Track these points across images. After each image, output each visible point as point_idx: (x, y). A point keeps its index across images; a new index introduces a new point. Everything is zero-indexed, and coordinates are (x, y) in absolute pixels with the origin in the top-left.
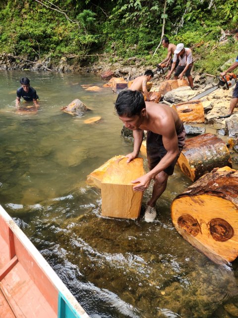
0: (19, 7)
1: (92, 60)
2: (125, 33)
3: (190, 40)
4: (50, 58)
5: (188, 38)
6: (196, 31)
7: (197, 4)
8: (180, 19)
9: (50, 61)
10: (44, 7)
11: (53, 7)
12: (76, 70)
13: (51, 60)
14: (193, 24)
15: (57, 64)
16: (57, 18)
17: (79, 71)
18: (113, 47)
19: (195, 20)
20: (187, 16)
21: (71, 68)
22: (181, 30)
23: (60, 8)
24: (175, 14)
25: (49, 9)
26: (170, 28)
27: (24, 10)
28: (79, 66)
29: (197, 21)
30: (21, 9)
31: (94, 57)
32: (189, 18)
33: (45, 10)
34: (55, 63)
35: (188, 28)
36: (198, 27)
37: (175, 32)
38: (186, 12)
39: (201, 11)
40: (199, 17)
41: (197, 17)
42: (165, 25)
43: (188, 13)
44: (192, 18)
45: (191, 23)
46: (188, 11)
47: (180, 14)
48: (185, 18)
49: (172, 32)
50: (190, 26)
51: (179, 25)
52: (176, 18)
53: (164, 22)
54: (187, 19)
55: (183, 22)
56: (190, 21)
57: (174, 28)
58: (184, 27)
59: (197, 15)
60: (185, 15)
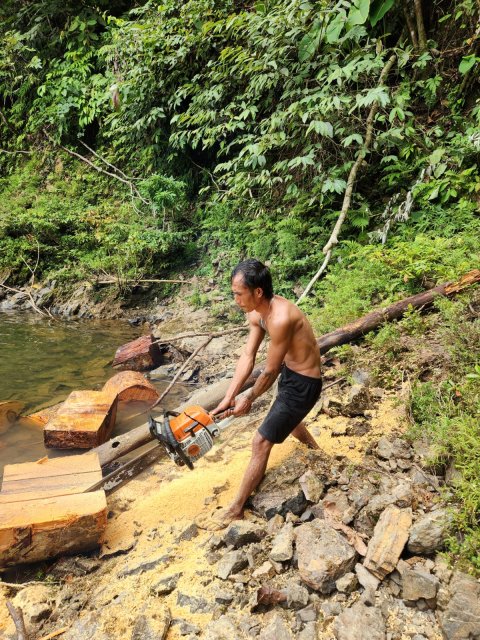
0: (46, 169)
1: (165, 292)
3: (421, 266)
4: (54, 282)
5: (415, 257)
6: (456, 232)
7: (462, 150)
8: (404, 198)
9: (52, 287)
10: (93, 169)
11: (111, 170)
12: (110, 316)
13: (56, 286)
14: (450, 211)
15: (66, 296)
16: (116, 193)
17: (114, 318)
18: (216, 265)
19: (454, 200)
20: (427, 190)
21: (96, 310)
22: (403, 228)
23: (125, 173)
25: (101, 173)
26: (364, 223)
27: (50, 177)
28: (118, 305)
29: (463, 204)
30: (47, 174)
31: (171, 284)
32: (434, 194)
33: (91, 177)
34: (64, 294)
35: (427, 223)
36: (466, 221)
37: (381, 234)
38: (426, 176)
39: (477, 172)
40: (471, 190)
41: (463, 192)
42: (348, 214)
43: (431, 181)
44: (443, 194)
45: (439, 207)
46: (433, 174)
47: (405, 183)
48: (420, 195)
49: (370, 235)
50: (435, 216)
51: (397, 213)
52: (390, 194)
53: (346, 204)
54: (425, 198)
55: (409, 205)
56: (435, 201)
57: (383, 222)
58: (413, 220)
59: (462, 184)
60: (419, 185)
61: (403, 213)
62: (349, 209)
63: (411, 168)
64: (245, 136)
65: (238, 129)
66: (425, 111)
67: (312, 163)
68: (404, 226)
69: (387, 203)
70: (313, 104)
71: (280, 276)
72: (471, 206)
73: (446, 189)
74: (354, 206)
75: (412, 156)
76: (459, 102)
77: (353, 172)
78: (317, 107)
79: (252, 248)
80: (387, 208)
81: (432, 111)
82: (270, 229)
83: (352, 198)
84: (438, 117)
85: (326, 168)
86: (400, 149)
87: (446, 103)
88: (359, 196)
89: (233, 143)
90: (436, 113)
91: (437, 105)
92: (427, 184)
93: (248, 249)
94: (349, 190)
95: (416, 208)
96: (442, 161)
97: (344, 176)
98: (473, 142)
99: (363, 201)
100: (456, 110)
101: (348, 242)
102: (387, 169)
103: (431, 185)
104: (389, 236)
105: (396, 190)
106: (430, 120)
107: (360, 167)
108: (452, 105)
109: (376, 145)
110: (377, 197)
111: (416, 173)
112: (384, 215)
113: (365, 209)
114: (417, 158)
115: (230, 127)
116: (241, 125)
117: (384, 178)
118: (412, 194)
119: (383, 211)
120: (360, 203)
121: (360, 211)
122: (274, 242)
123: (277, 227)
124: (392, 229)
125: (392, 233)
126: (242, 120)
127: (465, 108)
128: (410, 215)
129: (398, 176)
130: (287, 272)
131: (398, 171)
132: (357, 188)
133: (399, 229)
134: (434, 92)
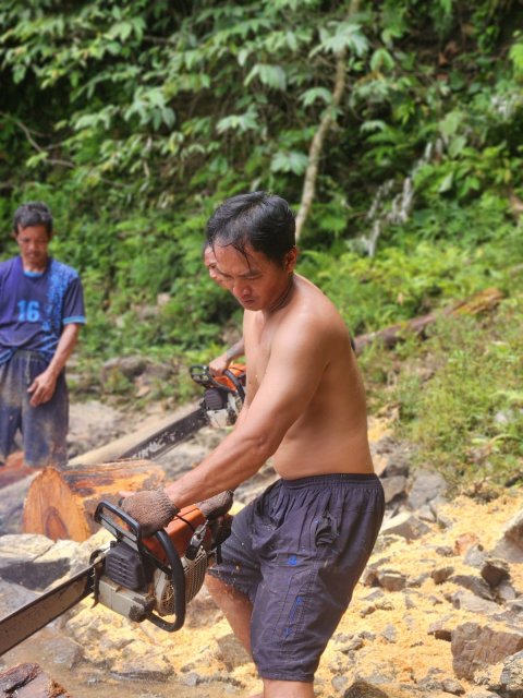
2: (117, 237)
6: (479, 243)
8: (399, 189)
19: (475, 195)
20: (435, 177)
22: (399, 235)
24: (384, 163)
26: (338, 225)
29: (488, 201)
32: (445, 184)
35: (436, 228)
36: (493, 227)
37: (367, 242)
38: (434, 154)
39: (507, 153)
40: (498, 180)
41: (487, 182)
42: (313, 210)
43: (442, 162)
44: (459, 184)
45: (454, 205)
46: (445, 151)
47: (403, 165)
48: (426, 185)
49: (349, 243)
50: (449, 219)
51: (390, 211)
52: (380, 181)
53: (308, 194)
54: (434, 188)
55: (407, 199)
56: (449, 195)
57: (369, 226)
58: (416, 223)
59: (486, 171)
60: (422, 169)
61: (399, 210)
62: (314, 201)
63: (413, 140)
64: (120, 66)
65: (107, 54)
66: (435, 42)
67: (253, 125)
68: (401, 232)
69: (374, 195)
70: (251, 36)
71: (195, 316)
72: (500, 205)
73: (464, 178)
74: (322, 196)
75: (413, 119)
76: (489, 31)
77: (317, 142)
78: (259, 43)
79: (128, 271)
80: (375, 202)
81: (446, 42)
82: (163, 237)
83: (317, 184)
84: (457, 54)
85: (273, 134)
86: (393, 106)
87: (469, 30)
88: (329, 181)
89: (98, 79)
90: (452, 46)
91: (455, 32)
92: (437, 167)
93: (120, 274)
94: (312, 171)
95: (420, 204)
96: (459, 132)
97: (303, 147)
98: (497, 106)
99: (335, 190)
100: (486, 44)
101: (314, 254)
102: (373, 138)
103: (443, 169)
104: (378, 247)
105: (389, 173)
106: (442, 60)
107: (328, 133)
108: (478, 35)
109: (352, 103)
110: (358, 184)
111: (419, 148)
112: (371, 214)
113: (341, 201)
114: (422, 123)
115: (95, 50)
116: (114, 49)
117: (369, 154)
118: (412, 183)
119: (368, 208)
120: (331, 193)
121: (332, 205)
122: (176, 259)
123: (176, 233)
124: (382, 237)
125: (384, 243)
126: (118, 39)
127: (501, 43)
128: (410, 215)
129: (390, 150)
130: (205, 307)
131: (389, 143)
132: (326, 167)
133: (395, 237)
134: (448, 9)
